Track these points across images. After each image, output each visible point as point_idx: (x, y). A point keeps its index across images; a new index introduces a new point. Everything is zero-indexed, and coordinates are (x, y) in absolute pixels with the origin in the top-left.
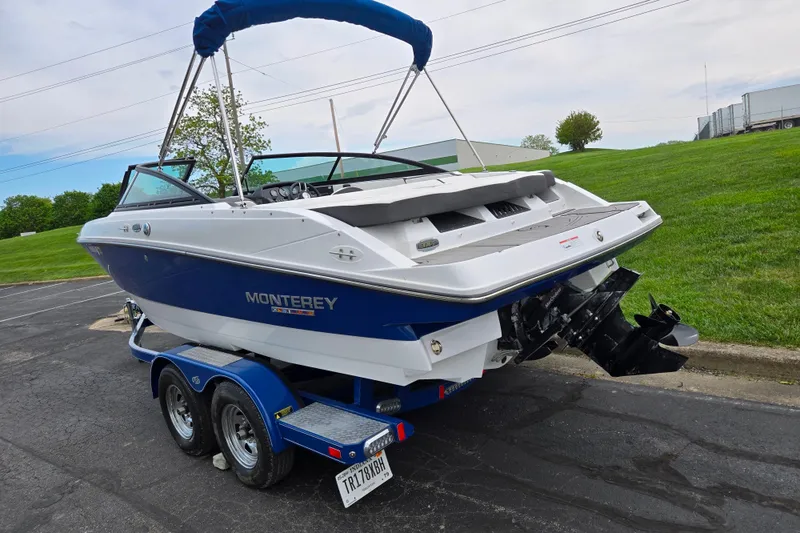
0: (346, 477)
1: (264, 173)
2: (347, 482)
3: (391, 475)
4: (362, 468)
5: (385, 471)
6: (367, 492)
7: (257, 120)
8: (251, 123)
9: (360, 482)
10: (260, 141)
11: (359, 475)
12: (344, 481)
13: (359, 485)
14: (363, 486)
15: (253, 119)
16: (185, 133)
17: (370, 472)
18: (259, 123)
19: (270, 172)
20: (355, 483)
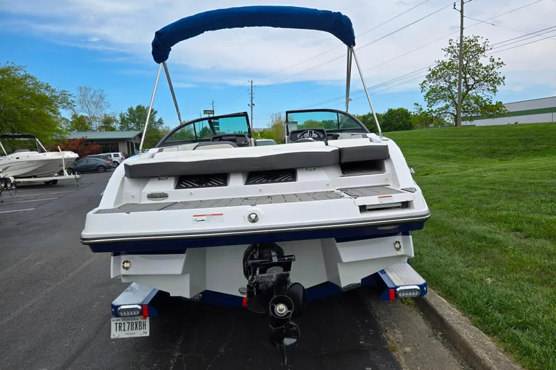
0: (118, 322)
1: (494, 103)
2: (118, 325)
3: (148, 335)
4: (130, 322)
5: (145, 331)
6: (128, 336)
7: (496, 61)
8: (491, 63)
9: (126, 329)
10: (496, 78)
11: (127, 325)
12: (116, 324)
13: (124, 330)
14: (127, 332)
15: (493, 60)
16: (440, 74)
17: (135, 326)
18: (498, 64)
19: (500, 103)
20: (122, 328)
